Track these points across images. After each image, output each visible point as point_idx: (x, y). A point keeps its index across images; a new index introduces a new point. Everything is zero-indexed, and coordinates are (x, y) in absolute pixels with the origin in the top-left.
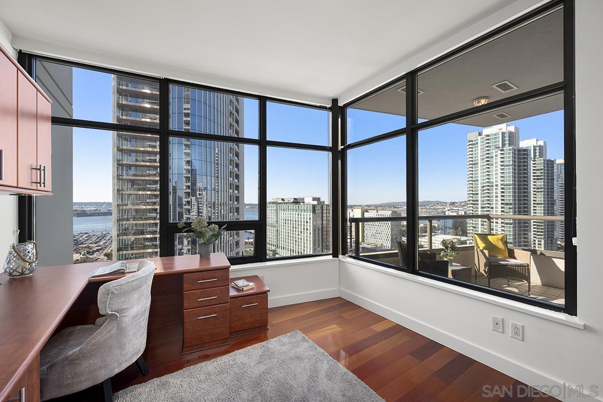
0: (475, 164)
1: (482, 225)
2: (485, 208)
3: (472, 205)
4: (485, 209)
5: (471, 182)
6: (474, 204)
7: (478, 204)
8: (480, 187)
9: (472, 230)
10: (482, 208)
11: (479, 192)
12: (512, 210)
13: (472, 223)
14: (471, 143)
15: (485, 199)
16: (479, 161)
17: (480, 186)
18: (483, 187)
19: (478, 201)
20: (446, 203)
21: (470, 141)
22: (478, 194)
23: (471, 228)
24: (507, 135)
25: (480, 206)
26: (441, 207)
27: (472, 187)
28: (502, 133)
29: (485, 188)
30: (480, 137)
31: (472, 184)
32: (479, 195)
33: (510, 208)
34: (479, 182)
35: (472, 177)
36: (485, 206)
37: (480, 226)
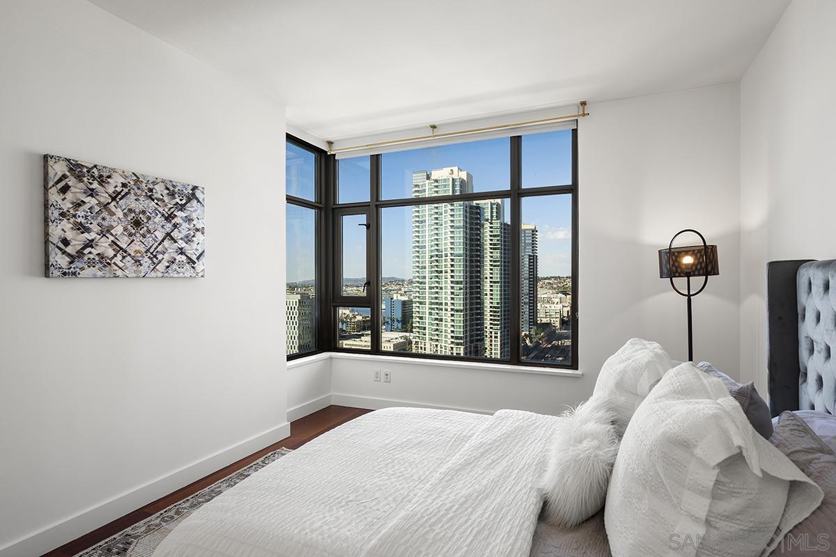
0: (422, 222)
1: (430, 314)
2: (433, 288)
3: (418, 285)
4: (433, 290)
5: (417, 249)
6: (421, 283)
7: (425, 283)
8: (427, 257)
9: (419, 322)
10: (430, 288)
11: (427, 265)
12: (462, 291)
13: (419, 312)
14: (417, 189)
15: (433, 274)
16: (427, 218)
17: (427, 255)
18: (432, 257)
19: (425, 277)
20: (403, 281)
21: (416, 186)
22: (425, 268)
23: (418, 320)
24: (457, 183)
25: (427, 286)
26: (396, 288)
27: (418, 257)
28: (453, 179)
29: (433, 259)
30: (428, 181)
31: (418, 252)
32: (427, 270)
33: (460, 289)
34: (427, 249)
35: (418, 242)
36: (433, 285)
37: (427, 316)
